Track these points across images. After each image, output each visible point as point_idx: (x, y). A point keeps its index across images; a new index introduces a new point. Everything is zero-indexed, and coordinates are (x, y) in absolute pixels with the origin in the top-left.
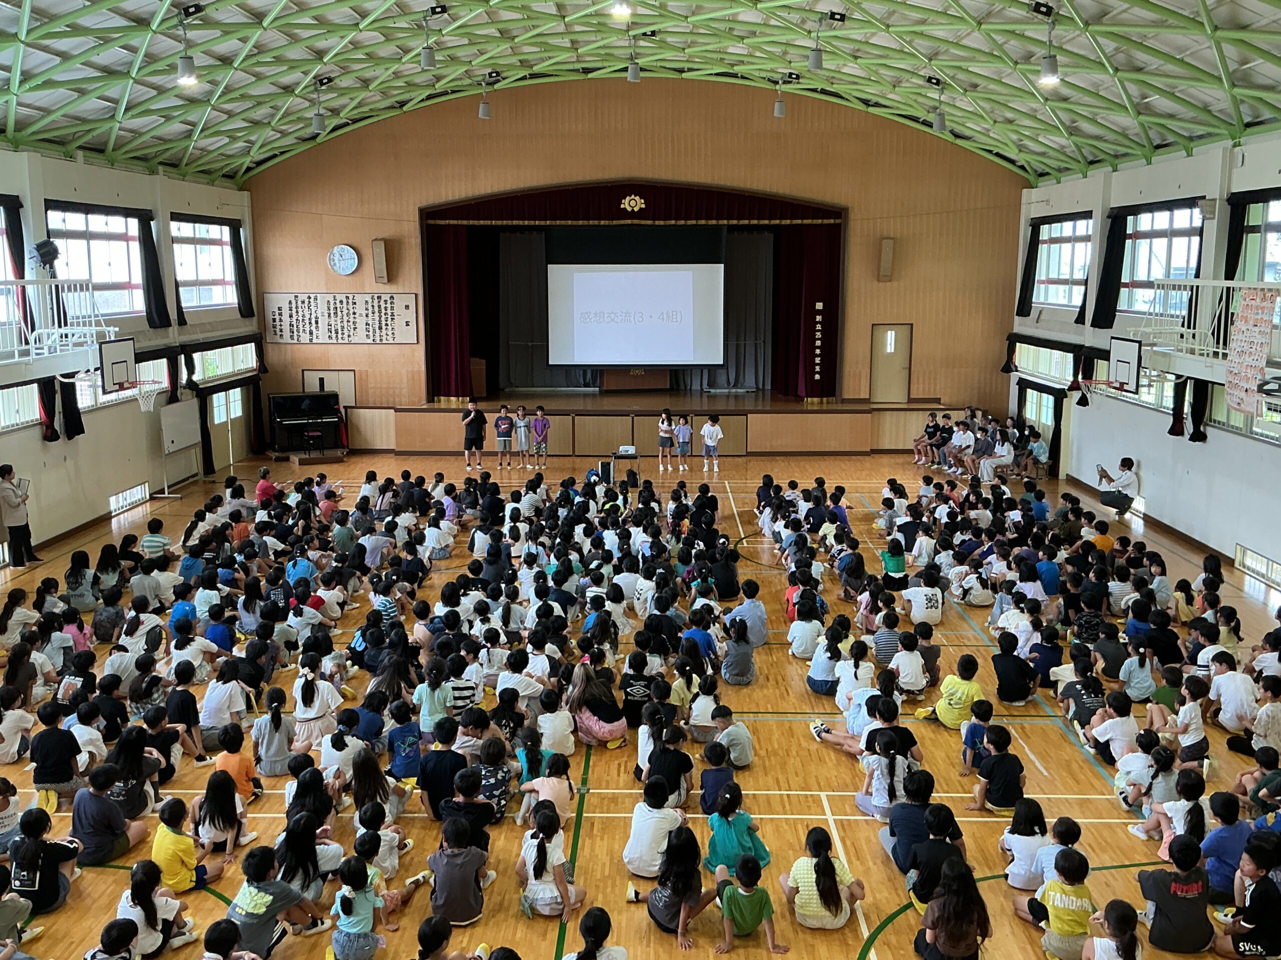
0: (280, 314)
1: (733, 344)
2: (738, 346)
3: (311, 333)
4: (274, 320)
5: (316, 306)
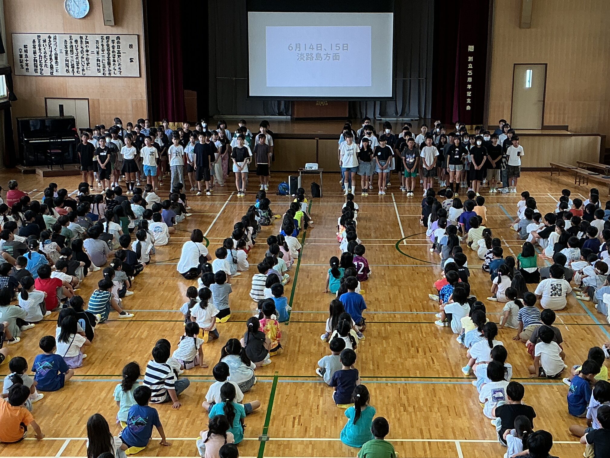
0: (26, 51)
1: (400, 79)
2: (404, 82)
3: (52, 67)
4: (21, 56)
5: (56, 44)
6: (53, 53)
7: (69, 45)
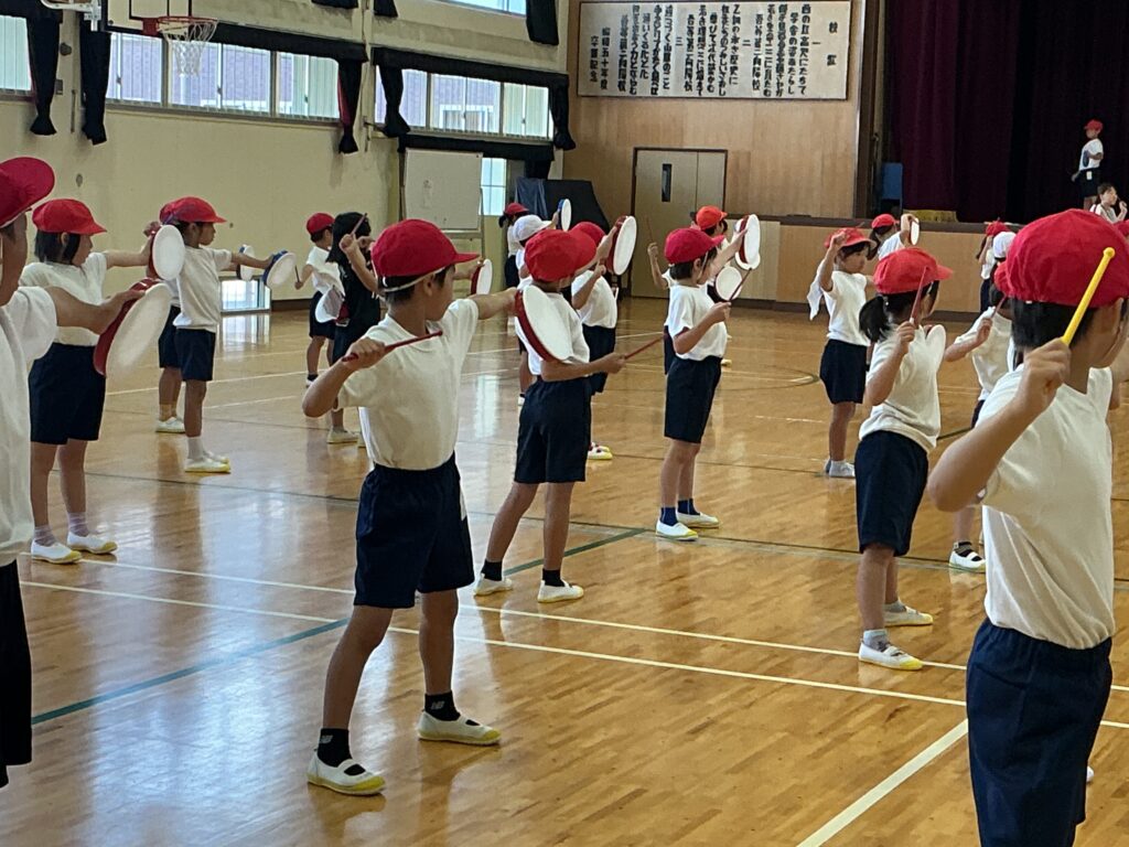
0: (606, 42)
3: (655, 77)
4: (594, 53)
5: (669, 26)
6: (661, 46)
7: (696, 26)
